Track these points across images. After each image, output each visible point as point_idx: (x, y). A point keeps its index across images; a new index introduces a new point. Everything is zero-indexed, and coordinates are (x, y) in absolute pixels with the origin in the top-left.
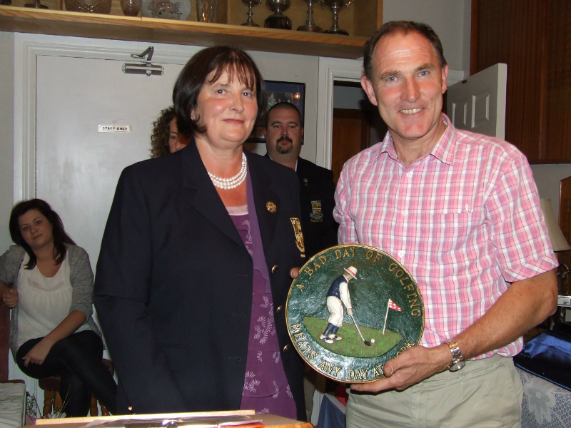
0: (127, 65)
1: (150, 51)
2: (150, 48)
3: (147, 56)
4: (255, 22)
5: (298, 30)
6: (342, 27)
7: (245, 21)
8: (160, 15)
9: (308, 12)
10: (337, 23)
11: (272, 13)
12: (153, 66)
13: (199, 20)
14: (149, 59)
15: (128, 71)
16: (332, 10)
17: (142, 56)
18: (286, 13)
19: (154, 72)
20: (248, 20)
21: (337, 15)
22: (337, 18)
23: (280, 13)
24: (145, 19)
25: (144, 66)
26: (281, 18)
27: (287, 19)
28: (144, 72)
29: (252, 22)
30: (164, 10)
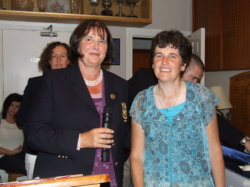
0: (42, 33)
1: (51, 26)
2: (51, 25)
3: (50, 29)
4: (97, 13)
5: (115, 16)
6: (135, 14)
7: (92, 13)
8: (55, 11)
9: (119, 8)
10: (133, 12)
11: (104, 9)
12: (53, 33)
13: (72, 13)
14: (51, 30)
15: (42, 35)
16: (130, 7)
17: (48, 29)
18: (110, 9)
19: (53, 36)
20: (93, 12)
21: (132, 9)
22: (133, 10)
23: (108, 9)
24: (48, 13)
25: (50, 33)
26: (108, 11)
27: (110, 11)
28: (49, 36)
29: (95, 13)
30: (57, 9)
